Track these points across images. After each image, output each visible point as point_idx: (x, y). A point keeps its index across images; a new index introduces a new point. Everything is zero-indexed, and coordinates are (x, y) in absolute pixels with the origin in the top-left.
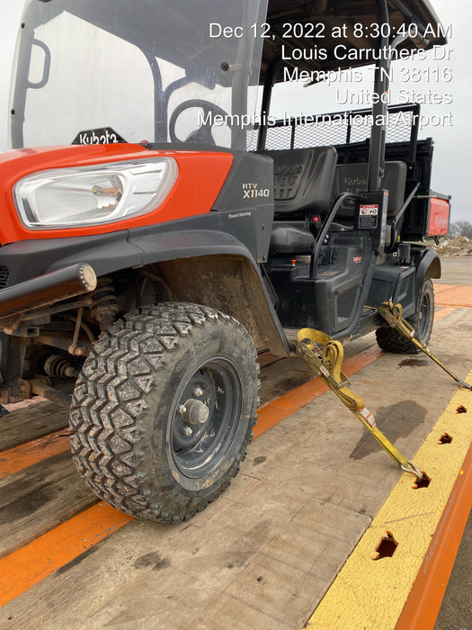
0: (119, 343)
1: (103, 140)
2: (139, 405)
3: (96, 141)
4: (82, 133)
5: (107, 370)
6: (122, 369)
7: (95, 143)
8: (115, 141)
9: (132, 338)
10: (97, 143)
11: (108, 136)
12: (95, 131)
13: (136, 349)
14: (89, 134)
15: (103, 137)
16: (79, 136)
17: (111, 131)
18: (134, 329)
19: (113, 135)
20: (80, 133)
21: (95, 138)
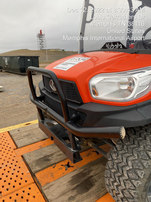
0: (127, 149)
1: (116, 46)
2: (138, 183)
3: (113, 46)
4: (107, 43)
5: (122, 160)
6: (130, 163)
7: (112, 47)
8: (121, 47)
9: (134, 148)
10: (113, 48)
11: (118, 45)
12: (113, 43)
13: (136, 155)
14: (110, 44)
15: (116, 45)
16: (105, 44)
17: (120, 43)
18: (134, 144)
19: (121, 45)
20: (106, 43)
21: (112, 45)
